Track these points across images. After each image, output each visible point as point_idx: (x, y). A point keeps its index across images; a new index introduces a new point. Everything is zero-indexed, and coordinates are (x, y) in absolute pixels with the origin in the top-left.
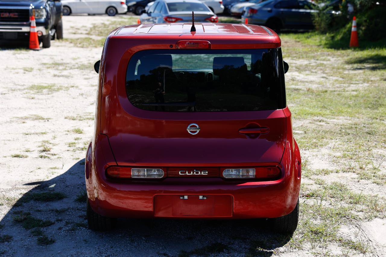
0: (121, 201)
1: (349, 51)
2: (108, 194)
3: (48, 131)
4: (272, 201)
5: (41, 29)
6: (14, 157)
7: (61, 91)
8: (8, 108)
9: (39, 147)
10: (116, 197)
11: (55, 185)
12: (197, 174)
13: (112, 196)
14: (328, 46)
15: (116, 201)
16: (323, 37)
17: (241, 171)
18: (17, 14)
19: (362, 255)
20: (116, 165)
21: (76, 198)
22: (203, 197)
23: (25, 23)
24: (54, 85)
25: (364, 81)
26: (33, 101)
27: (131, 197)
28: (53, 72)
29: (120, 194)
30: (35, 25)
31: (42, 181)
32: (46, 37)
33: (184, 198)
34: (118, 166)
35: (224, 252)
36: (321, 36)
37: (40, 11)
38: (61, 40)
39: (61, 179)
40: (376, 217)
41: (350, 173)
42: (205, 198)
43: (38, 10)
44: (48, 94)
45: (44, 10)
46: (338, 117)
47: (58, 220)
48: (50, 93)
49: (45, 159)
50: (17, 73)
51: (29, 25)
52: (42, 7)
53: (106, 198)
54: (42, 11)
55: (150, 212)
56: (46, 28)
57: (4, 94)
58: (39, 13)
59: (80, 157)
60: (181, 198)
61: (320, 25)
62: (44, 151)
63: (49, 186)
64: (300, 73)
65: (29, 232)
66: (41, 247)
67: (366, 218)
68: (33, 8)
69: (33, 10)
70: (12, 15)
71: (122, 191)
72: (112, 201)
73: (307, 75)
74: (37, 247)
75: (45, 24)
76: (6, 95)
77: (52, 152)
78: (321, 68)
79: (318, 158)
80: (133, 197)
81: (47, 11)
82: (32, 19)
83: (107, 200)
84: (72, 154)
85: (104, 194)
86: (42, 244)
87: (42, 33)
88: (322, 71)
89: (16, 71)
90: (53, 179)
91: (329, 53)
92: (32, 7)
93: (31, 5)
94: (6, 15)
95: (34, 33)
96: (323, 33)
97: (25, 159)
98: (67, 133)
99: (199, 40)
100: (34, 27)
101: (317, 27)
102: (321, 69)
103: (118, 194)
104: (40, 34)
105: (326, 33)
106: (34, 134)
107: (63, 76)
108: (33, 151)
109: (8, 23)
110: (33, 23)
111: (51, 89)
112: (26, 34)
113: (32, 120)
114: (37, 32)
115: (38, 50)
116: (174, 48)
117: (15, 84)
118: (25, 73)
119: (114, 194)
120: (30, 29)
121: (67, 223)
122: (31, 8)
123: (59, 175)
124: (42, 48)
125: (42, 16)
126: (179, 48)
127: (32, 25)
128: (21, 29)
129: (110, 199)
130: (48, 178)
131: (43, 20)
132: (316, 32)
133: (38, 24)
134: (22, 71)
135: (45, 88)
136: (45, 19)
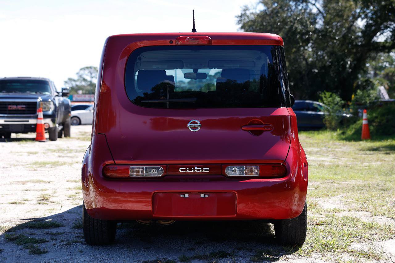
0: (120, 205)
1: (361, 143)
2: (105, 198)
3: (48, 188)
4: (277, 204)
5: (48, 121)
6: (11, 204)
7: (64, 166)
8: (9, 176)
9: (38, 198)
10: (115, 201)
11: (51, 219)
12: (198, 171)
13: (110, 201)
14: (339, 139)
15: (114, 205)
16: (334, 133)
17: (244, 169)
18: (24, 106)
19: (376, 261)
20: (114, 163)
21: (73, 225)
22: (205, 195)
23: (32, 115)
24: (58, 162)
25: (377, 161)
26: (35, 172)
27: (131, 199)
28: (56, 154)
29: (120, 198)
30: (42, 117)
31: (38, 218)
32: (53, 129)
33: (184, 196)
34: (115, 164)
35: (228, 258)
36: (332, 132)
37: (48, 103)
38: (68, 138)
39: (58, 216)
40: (390, 238)
41: (362, 212)
42: (207, 196)
43: (45, 102)
44: (52, 168)
45: (52, 103)
46: (351, 181)
47: (52, 240)
48: (53, 167)
49: (43, 205)
50: (21, 155)
51: (36, 117)
52: (50, 100)
53: (103, 203)
54: (50, 104)
55: (149, 211)
56: (54, 121)
57: (6, 168)
58: (47, 106)
59: (80, 203)
60: (182, 196)
61: (330, 123)
62: (43, 200)
63: (45, 220)
64: (311, 156)
65: (21, 247)
66: (33, 255)
67: (380, 239)
68: (41, 101)
69: (41, 103)
70: (19, 107)
71: (121, 193)
72: (110, 205)
73: (317, 157)
74: (29, 256)
75: (53, 117)
76: (7, 168)
77: (51, 200)
78: (333, 152)
79: (329, 203)
80: (133, 200)
81: (55, 105)
82: (40, 111)
83: (105, 206)
84: (71, 202)
85: (101, 199)
86: (35, 254)
87: (49, 125)
88: (333, 155)
89: (20, 154)
90: (50, 216)
91: (341, 144)
92: (40, 99)
93: (40, 98)
94: (14, 107)
95: (41, 125)
96: (334, 129)
97: (22, 205)
98: (68, 189)
99: (200, 35)
100: (41, 119)
101: (328, 125)
102: (333, 154)
103: (117, 197)
104: (47, 126)
105: (336, 130)
106: (33, 190)
107: (67, 157)
108: (31, 200)
109: (16, 115)
110: (41, 115)
111: (55, 164)
112: (33, 126)
113: (33, 183)
114: (44, 124)
115: (44, 142)
116: (174, 44)
117: (18, 161)
118: (29, 155)
119: (113, 198)
120: (37, 121)
121: (62, 241)
122: (38, 100)
123: (57, 213)
124: (48, 140)
125: (49, 109)
126: (179, 44)
127: (39, 117)
128: (28, 121)
129: (108, 204)
130: (45, 215)
131: (50, 112)
132: (328, 130)
133: (45, 116)
134: (27, 154)
135: (48, 164)
136: (52, 111)
